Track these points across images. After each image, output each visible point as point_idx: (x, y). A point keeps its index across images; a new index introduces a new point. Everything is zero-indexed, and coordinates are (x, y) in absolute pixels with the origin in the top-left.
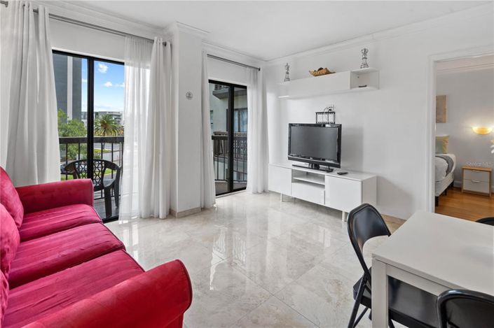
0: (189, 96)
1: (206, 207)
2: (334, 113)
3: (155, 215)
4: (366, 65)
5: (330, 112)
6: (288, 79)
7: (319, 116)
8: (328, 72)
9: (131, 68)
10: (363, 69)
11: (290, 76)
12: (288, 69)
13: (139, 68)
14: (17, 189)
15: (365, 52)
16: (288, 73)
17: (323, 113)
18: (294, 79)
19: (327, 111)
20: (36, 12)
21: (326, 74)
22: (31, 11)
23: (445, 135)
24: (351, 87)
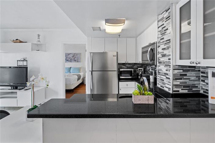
2: (27, 61)
4: (39, 41)
5: (25, 60)
7: (19, 62)
10: (38, 43)
15: (39, 36)
17: (20, 61)
19: (23, 60)
21: (20, 42)
23: (81, 66)
24: (32, 50)
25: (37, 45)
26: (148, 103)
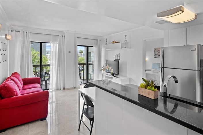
0: (70, 52)
1: (76, 87)
3: (59, 89)
4: (126, 41)
5: (119, 56)
6: (107, 44)
7: (116, 57)
8: (116, 42)
9: (52, 44)
10: (125, 42)
11: (107, 43)
12: (107, 40)
13: (55, 44)
14: (22, 79)
15: (126, 36)
16: (106, 42)
18: (108, 44)
19: (117, 55)
20: (27, 32)
21: (115, 43)
22: (25, 32)
24: (121, 48)
25: (125, 43)
26: (148, 97)
